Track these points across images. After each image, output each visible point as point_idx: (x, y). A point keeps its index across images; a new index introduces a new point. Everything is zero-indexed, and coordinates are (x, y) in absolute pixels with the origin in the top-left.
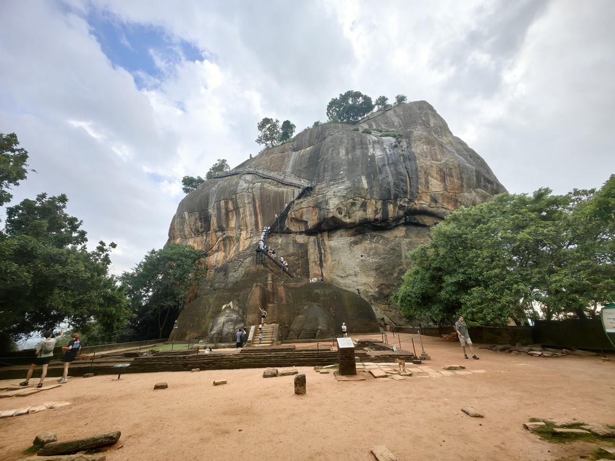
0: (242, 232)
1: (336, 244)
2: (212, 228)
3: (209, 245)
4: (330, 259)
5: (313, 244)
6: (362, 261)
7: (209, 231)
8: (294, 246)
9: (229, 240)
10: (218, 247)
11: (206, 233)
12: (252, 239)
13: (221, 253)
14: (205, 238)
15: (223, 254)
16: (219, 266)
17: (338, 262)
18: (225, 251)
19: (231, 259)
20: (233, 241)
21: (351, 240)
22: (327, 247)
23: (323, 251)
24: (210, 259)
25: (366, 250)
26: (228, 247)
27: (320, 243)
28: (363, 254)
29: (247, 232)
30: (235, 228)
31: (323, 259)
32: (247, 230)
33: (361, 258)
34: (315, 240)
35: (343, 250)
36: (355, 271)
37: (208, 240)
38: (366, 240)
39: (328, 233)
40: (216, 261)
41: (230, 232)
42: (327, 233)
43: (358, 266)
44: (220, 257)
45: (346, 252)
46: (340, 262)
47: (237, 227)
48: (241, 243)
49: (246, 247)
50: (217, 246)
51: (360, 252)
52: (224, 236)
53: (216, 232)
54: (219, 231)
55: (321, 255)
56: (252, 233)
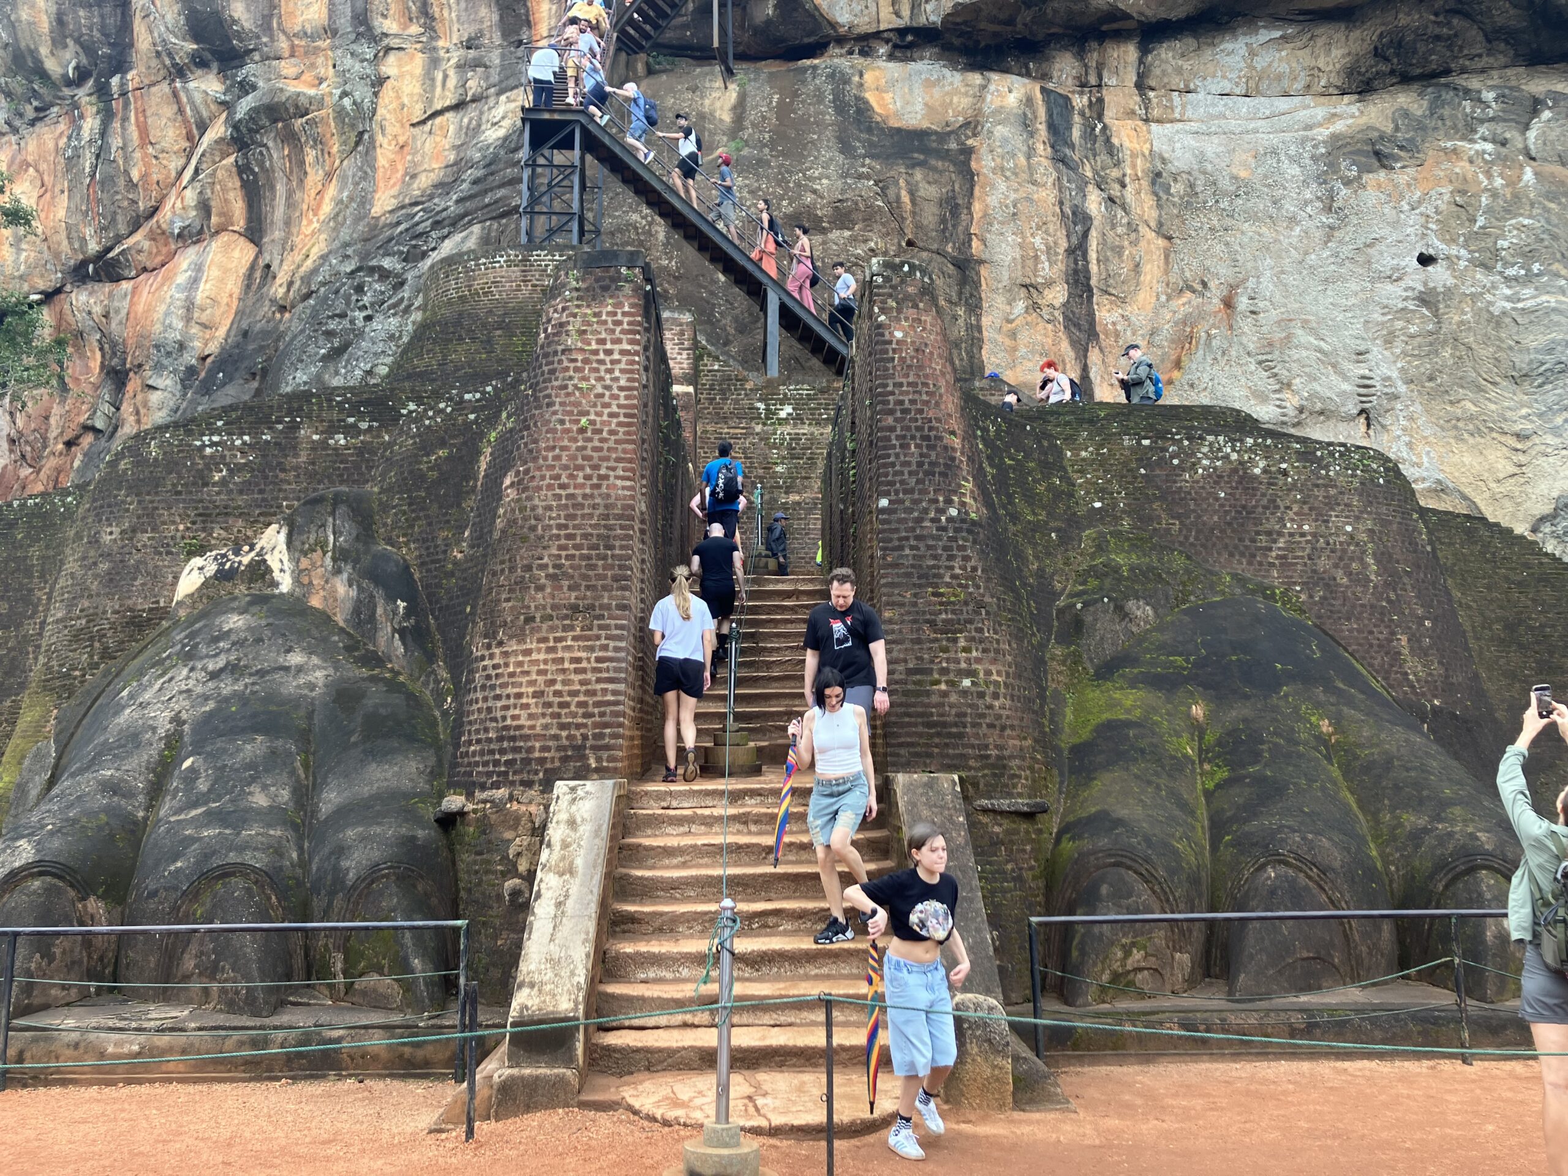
0: (390, 66)
1: (1212, 147)
2: (143, 39)
3: (132, 185)
4: (1152, 271)
5: (1018, 142)
6: (1427, 299)
7: (120, 65)
8: (846, 148)
9: (290, 138)
10: (204, 207)
11: (102, 92)
12: (472, 112)
13: (227, 248)
14: (90, 125)
15: (242, 254)
16: (213, 348)
17: (1228, 303)
18: (254, 233)
19: (307, 279)
20: (318, 142)
21: (1339, 126)
22: (1135, 168)
23: (1094, 203)
24: (144, 296)
25: (1463, 208)
26: (280, 189)
27: (1076, 133)
28: (1437, 246)
29: (434, 62)
30: (330, 31)
31: (1094, 268)
32: (430, 50)
33: (1416, 278)
34: (1029, 101)
35: (1261, 205)
36: (1365, 383)
37: (116, 142)
38: (1468, 130)
39: (1144, 50)
40: (189, 307)
41: (288, 68)
42: (1130, 52)
43: (1389, 341)
44: (222, 280)
45: (1293, 220)
46: (1243, 303)
47: (344, 23)
48: (384, 154)
49: (424, 181)
50: (191, 196)
51: (1412, 224)
52: (245, 105)
53: (179, 72)
54: (200, 62)
55: (1086, 234)
56: (477, 64)
